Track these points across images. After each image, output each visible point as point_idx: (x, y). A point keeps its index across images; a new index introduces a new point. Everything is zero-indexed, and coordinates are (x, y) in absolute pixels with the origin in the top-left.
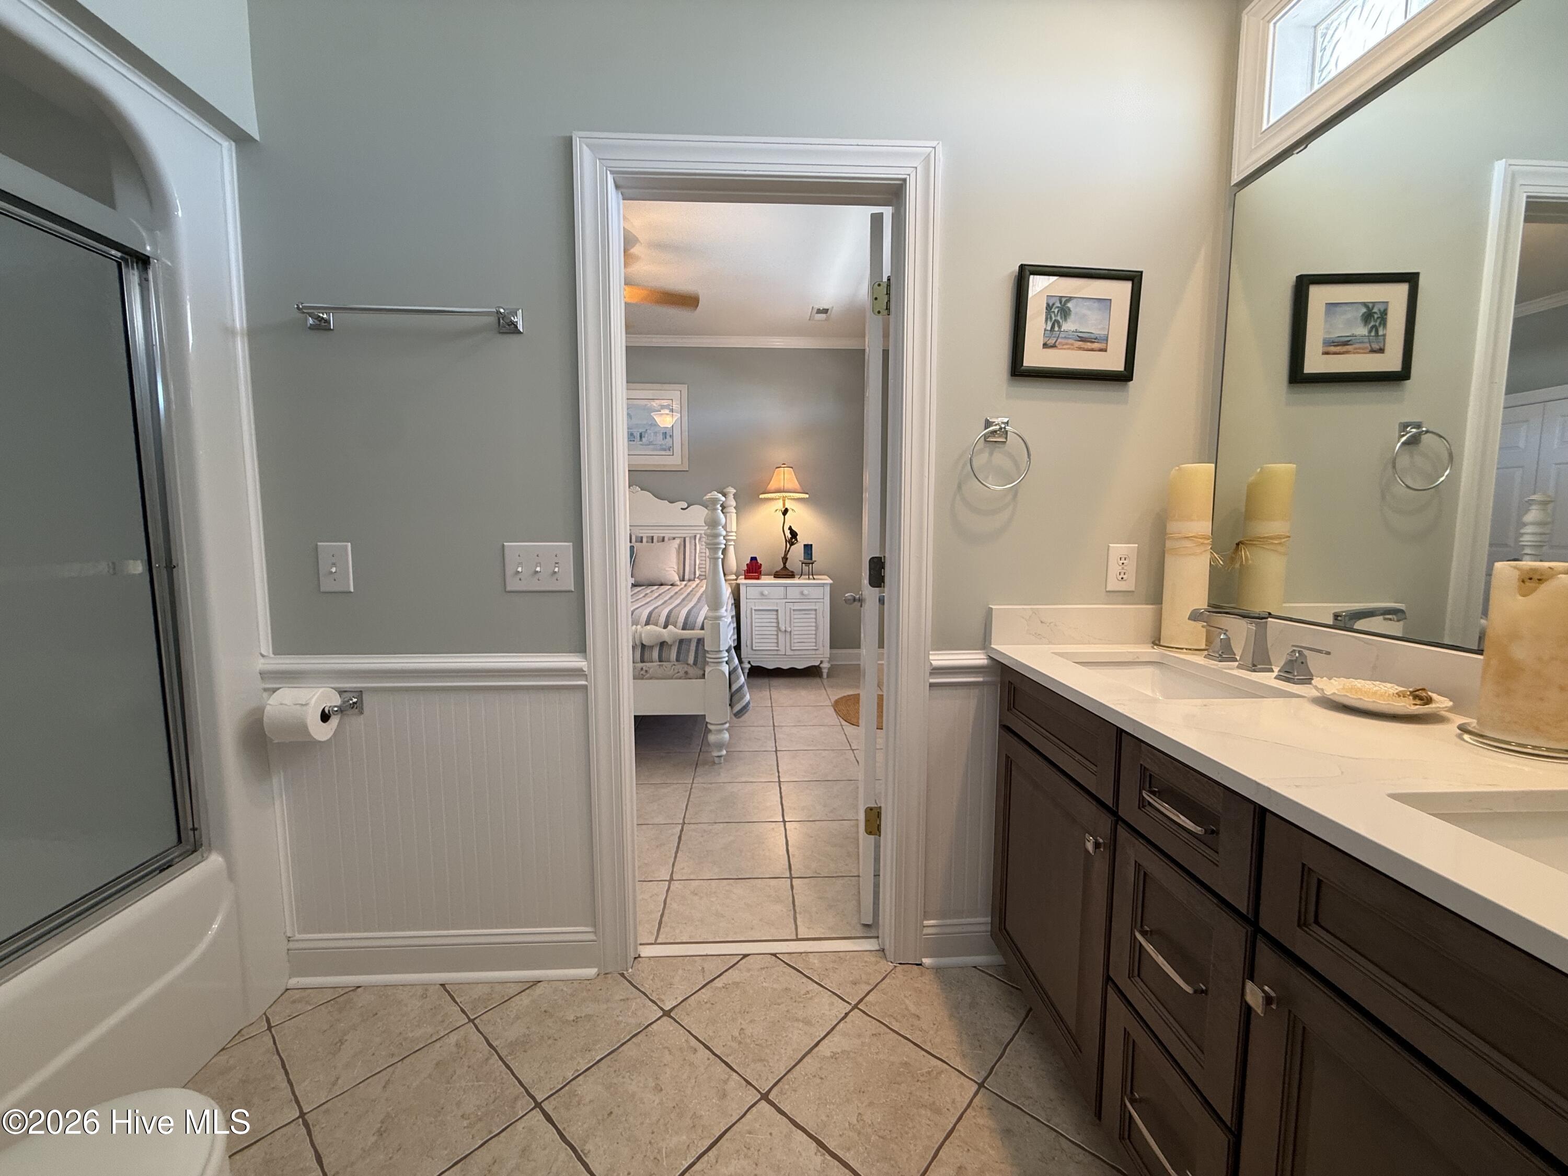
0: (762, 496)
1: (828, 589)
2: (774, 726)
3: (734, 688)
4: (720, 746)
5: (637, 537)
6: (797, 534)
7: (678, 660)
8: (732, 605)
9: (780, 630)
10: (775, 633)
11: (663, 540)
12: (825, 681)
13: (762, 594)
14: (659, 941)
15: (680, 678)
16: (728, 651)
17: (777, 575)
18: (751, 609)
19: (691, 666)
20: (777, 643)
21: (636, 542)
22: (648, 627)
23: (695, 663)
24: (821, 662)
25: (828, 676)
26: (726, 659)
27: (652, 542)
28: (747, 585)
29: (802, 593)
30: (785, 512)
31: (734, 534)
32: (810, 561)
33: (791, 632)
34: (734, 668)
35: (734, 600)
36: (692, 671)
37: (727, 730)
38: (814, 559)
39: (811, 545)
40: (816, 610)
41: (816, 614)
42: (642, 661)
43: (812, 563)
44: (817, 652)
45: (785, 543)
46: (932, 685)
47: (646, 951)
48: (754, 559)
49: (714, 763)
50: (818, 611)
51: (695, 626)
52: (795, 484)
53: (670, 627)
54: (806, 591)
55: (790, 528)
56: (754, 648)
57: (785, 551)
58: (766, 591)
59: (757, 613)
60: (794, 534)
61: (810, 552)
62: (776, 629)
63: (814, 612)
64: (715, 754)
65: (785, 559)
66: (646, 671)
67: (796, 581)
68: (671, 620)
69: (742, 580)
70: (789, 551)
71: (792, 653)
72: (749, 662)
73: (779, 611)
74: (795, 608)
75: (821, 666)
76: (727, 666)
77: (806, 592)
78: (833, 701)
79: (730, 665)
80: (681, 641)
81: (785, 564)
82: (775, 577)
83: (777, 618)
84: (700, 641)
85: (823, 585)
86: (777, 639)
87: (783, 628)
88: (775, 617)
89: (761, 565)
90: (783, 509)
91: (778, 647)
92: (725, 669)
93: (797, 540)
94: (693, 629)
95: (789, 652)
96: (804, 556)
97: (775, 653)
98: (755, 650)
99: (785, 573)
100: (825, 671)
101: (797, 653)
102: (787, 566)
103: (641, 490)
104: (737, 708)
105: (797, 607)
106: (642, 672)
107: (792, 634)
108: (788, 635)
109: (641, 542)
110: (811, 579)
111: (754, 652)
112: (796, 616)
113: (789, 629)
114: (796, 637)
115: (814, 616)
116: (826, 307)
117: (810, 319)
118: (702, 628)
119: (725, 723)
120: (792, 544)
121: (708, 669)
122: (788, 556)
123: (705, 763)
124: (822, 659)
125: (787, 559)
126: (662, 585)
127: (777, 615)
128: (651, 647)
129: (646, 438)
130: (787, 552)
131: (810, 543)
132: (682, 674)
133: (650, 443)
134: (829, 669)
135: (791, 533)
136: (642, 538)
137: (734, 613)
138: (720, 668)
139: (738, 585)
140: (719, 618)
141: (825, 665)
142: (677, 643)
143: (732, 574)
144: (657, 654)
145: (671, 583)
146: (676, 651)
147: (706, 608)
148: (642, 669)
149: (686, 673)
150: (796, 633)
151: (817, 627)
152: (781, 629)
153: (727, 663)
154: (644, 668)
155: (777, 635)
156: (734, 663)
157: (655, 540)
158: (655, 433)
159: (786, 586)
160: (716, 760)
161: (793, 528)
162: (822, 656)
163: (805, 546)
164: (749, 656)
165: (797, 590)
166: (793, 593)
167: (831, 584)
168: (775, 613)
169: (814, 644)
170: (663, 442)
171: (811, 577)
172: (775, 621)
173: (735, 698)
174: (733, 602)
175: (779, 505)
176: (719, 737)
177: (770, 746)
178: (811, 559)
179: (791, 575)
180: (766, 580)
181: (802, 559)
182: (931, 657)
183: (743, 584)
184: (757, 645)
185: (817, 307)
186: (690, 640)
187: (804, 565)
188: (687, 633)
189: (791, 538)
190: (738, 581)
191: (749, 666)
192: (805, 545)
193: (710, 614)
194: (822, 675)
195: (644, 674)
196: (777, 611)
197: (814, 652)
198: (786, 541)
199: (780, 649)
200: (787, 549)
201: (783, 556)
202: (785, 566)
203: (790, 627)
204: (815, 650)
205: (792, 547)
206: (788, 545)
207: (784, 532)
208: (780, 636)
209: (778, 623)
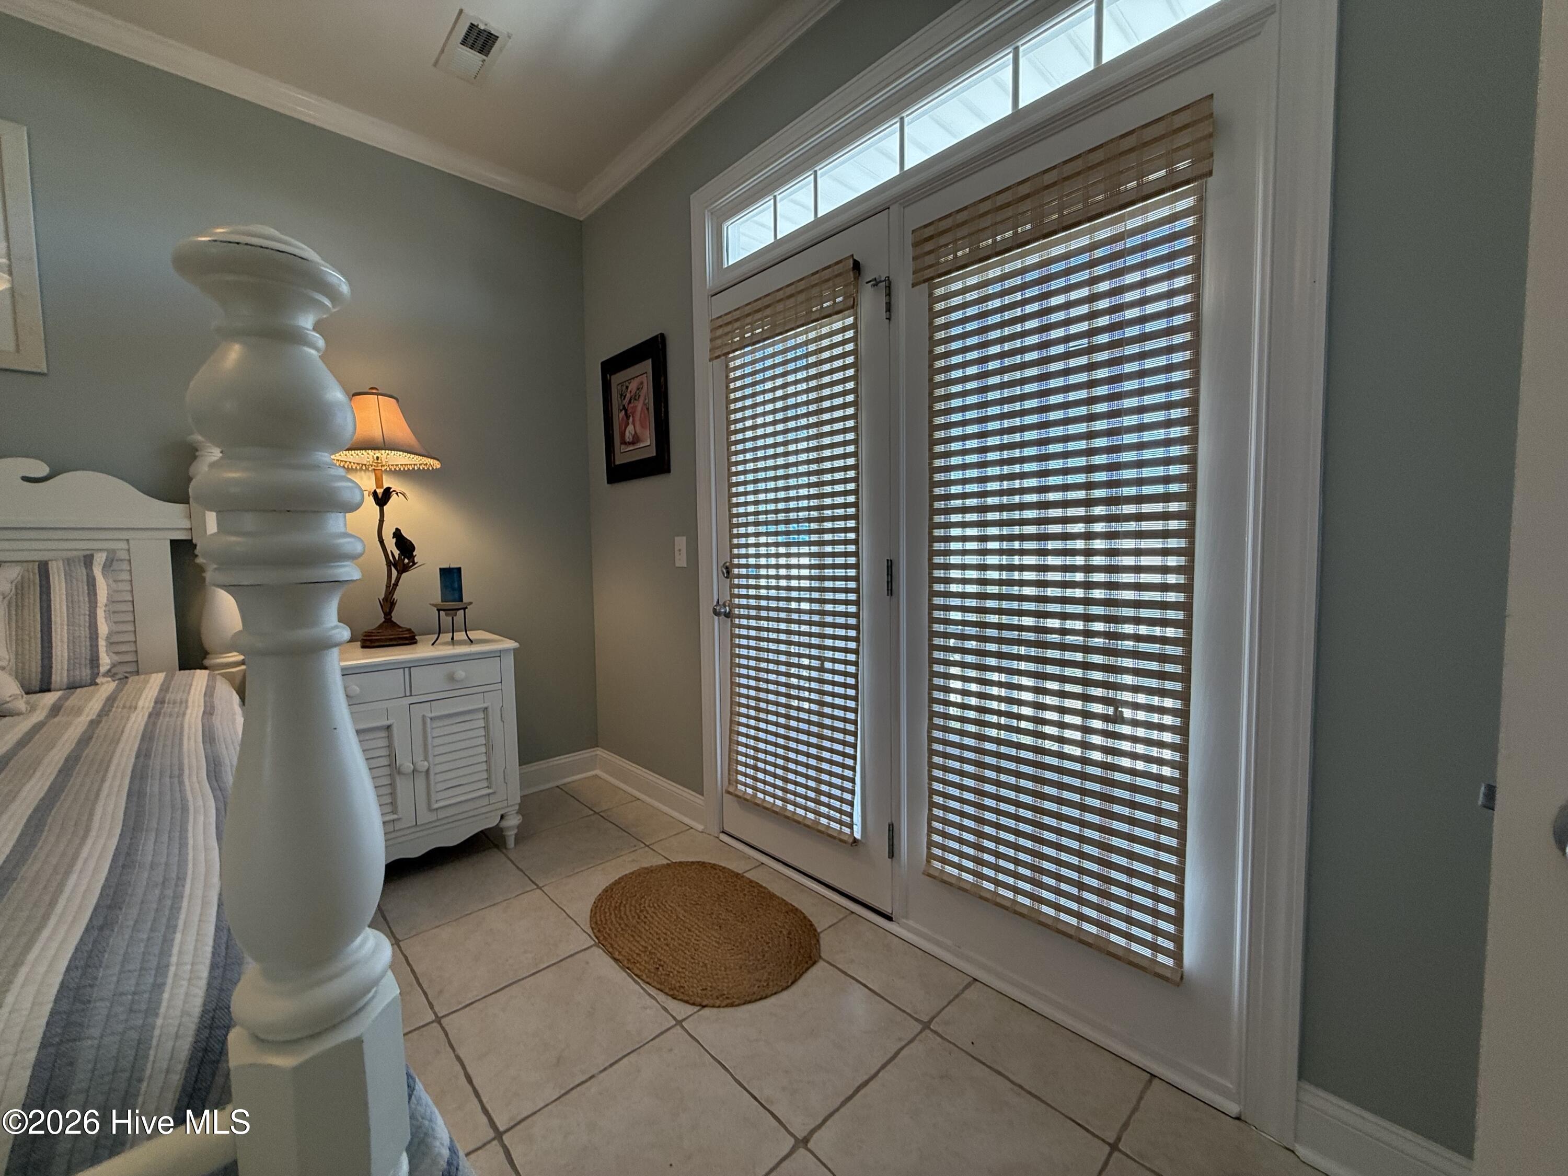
1: (509, 661)
9: (399, 773)
10: (387, 781)
17: (371, 642)
20: (394, 803)
24: (502, 818)
25: (517, 841)
29: (451, 678)
30: (383, 498)
32: (459, 605)
33: (427, 771)
38: (466, 599)
39: (459, 569)
40: (486, 710)
41: (486, 719)
43: (465, 609)
44: (491, 800)
45: (386, 568)
50: (490, 710)
52: (405, 433)
54: (460, 670)
55: (398, 534)
57: (388, 586)
58: (354, 685)
61: (456, 585)
62: (386, 771)
63: (483, 716)
65: (388, 603)
67: (423, 651)
70: (396, 584)
71: (433, 817)
73: (395, 730)
74: (434, 714)
75: (505, 824)
77: (460, 674)
81: (388, 614)
82: (363, 647)
83: (390, 746)
85: (499, 654)
86: (393, 794)
87: (408, 766)
88: (383, 743)
90: (380, 491)
91: (395, 812)
95: (422, 817)
96: (443, 594)
99: (392, 635)
100: (511, 835)
101: (442, 814)
102: (395, 617)
105: (440, 709)
107: (432, 777)
108: (421, 782)
110: (461, 643)
112: (437, 733)
113: (422, 766)
114: (440, 777)
120: (402, 569)
122: (395, 597)
124: (503, 812)
125: (392, 604)
127: (390, 738)
130: (391, 588)
131: (453, 565)
134: (519, 827)
135: (398, 545)
141: (512, 823)
143: (230, 649)
150: (439, 769)
151: (488, 746)
152: (403, 769)
155: (390, 784)
159: (408, 667)
162: (505, 803)
163: (443, 573)
165: (439, 672)
166: (426, 680)
167: (515, 650)
168: (385, 734)
169: (485, 784)
171: (462, 638)
172: (385, 752)
175: (370, 482)
178: (460, 598)
179: (408, 639)
187: (442, 612)
192: (441, 570)
196: (389, 728)
197: (485, 801)
198: (389, 564)
199: (400, 816)
200: (393, 582)
201: (382, 596)
202: (388, 620)
203: (426, 759)
204: (489, 795)
205: (404, 575)
206: (394, 573)
207: (382, 542)
208: (403, 785)
209: (392, 756)
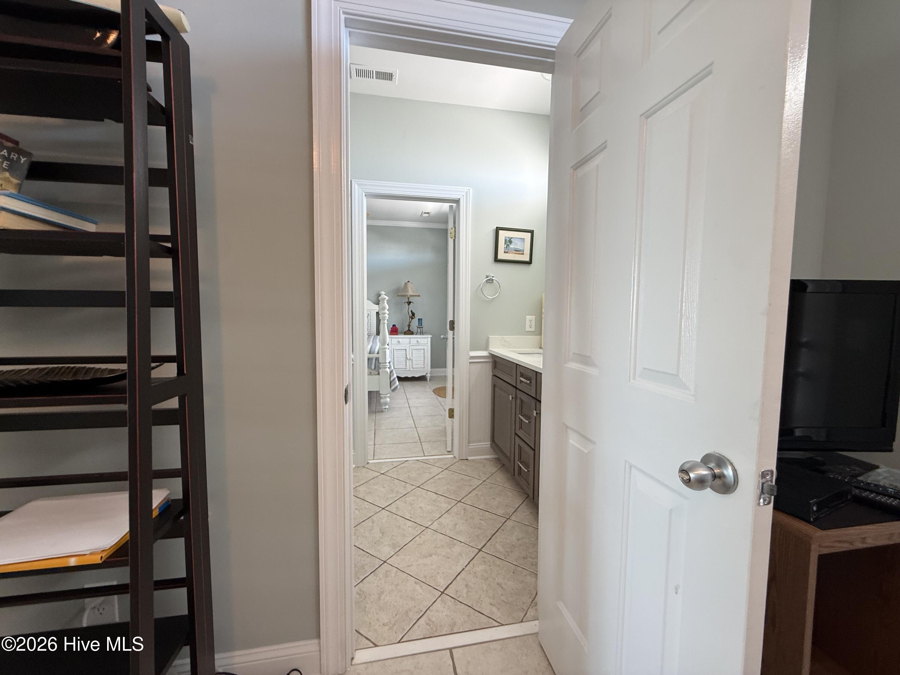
1: (430, 339)
2: (407, 399)
3: (392, 379)
4: (386, 404)
6: (415, 314)
9: (407, 359)
12: (428, 383)
13: (399, 342)
14: (375, 459)
16: (389, 363)
17: (405, 333)
18: (394, 349)
19: (373, 370)
20: (406, 365)
23: (375, 369)
24: (427, 374)
25: (430, 380)
26: (389, 366)
28: (392, 338)
29: (418, 341)
30: (409, 303)
33: (412, 360)
37: (389, 397)
40: (424, 349)
41: (424, 351)
43: (422, 328)
44: (424, 369)
46: (470, 363)
47: (370, 462)
48: (394, 325)
49: (383, 411)
55: (412, 311)
57: (409, 322)
59: (396, 351)
60: (413, 314)
61: (421, 322)
64: (384, 407)
65: (409, 326)
67: (414, 336)
70: (411, 322)
71: (412, 369)
74: (414, 348)
75: (427, 375)
76: (389, 369)
77: (419, 341)
78: (433, 389)
80: (369, 359)
81: (409, 328)
83: (406, 353)
84: (377, 359)
85: (427, 338)
86: (406, 363)
87: (409, 358)
88: (405, 352)
89: (398, 328)
92: (388, 370)
93: (414, 317)
94: (374, 354)
95: (411, 369)
97: (405, 369)
99: (409, 332)
101: (415, 369)
104: (393, 388)
108: (411, 361)
110: (422, 335)
112: (414, 352)
113: (411, 358)
114: (414, 362)
116: (428, 212)
117: (421, 216)
119: (388, 394)
120: (412, 319)
121: (380, 371)
122: (411, 324)
123: (379, 412)
125: (410, 326)
127: (406, 352)
131: (421, 318)
134: (430, 376)
138: (386, 370)
140: (385, 349)
141: (429, 375)
149: (371, 373)
150: (414, 360)
151: (424, 357)
153: (389, 368)
155: (406, 361)
159: (410, 338)
160: (384, 410)
161: (413, 311)
162: (427, 371)
163: (419, 319)
165: (415, 340)
166: (413, 342)
167: (431, 337)
169: (423, 365)
173: (392, 383)
175: (406, 300)
176: (385, 400)
177: (407, 405)
178: (422, 325)
179: (412, 333)
180: (400, 335)
181: (417, 325)
182: (470, 353)
184: (396, 366)
185: (424, 211)
186: (372, 359)
187: (418, 328)
188: (371, 356)
189: (412, 316)
193: (382, 347)
194: (427, 378)
196: (406, 349)
197: (422, 369)
198: (409, 317)
199: (407, 368)
201: (408, 324)
203: (412, 357)
205: (413, 320)
207: (408, 312)
208: (407, 361)
209: (406, 355)
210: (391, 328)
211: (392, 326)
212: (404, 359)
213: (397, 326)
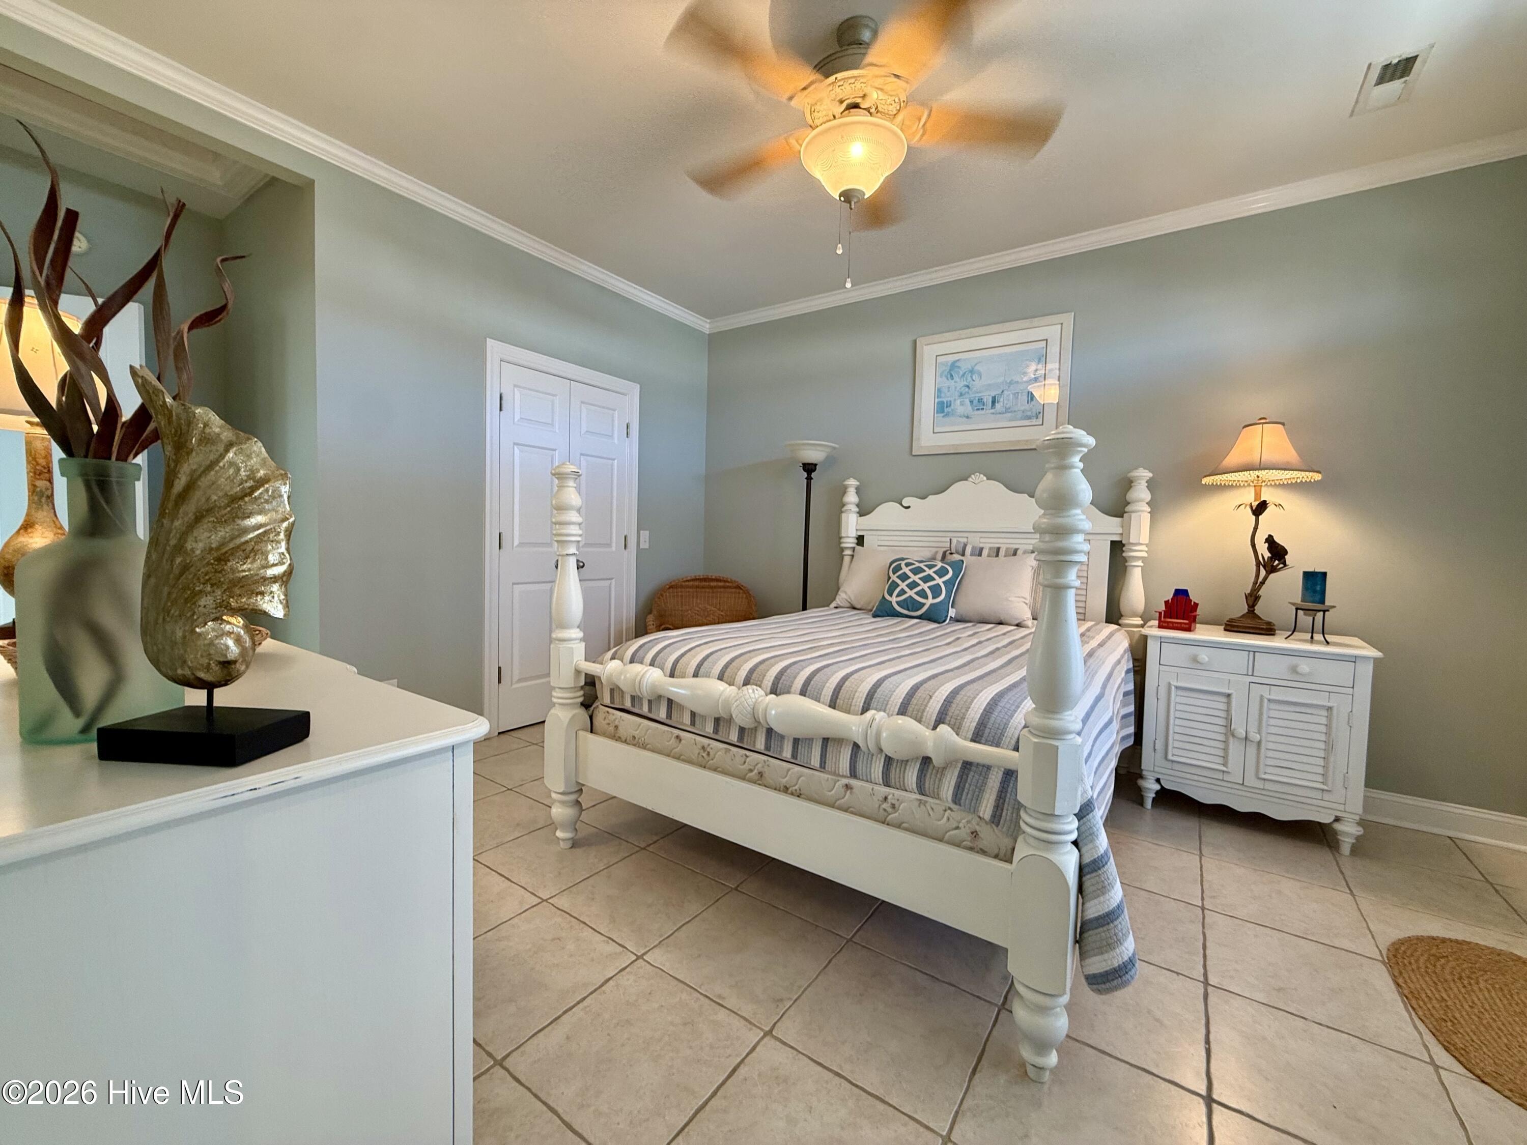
0: (1206, 481)
1: (1367, 668)
3: (1094, 910)
4: (1043, 1042)
5: (973, 548)
6: (1286, 552)
7: (956, 799)
8: (1127, 672)
9: (1233, 736)
10: (1222, 738)
11: (1015, 553)
12: (1345, 861)
13: (1195, 659)
15: (958, 845)
17: (1231, 627)
18: (1169, 685)
19: (986, 823)
20: (1225, 757)
21: (972, 555)
22: (902, 720)
23: (996, 818)
24: (1337, 819)
25: (1355, 852)
26: (1074, 836)
27: (997, 555)
28: (1162, 640)
29: (1294, 670)
30: (1260, 509)
31: (1144, 548)
32: (1319, 607)
33: (1259, 744)
34: (1094, 861)
35: (1134, 660)
36: (990, 837)
38: (1328, 602)
39: (1324, 574)
40: (1329, 709)
41: (1329, 718)
42: (887, 784)
43: (1324, 611)
44: (1326, 796)
45: (1255, 568)
48: (1181, 594)
49: (1023, 1080)
50: (1335, 711)
51: (1000, 739)
52: (1290, 454)
53: (944, 729)
54: (1304, 666)
55: (1270, 540)
56: (1170, 757)
57: (1255, 583)
58: (1204, 655)
59: (1180, 693)
60: (1278, 552)
61: (1318, 588)
62: (1222, 730)
63: (1325, 713)
64: (1029, 1057)
65: (1253, 598)
66: (893, 806)
67: (1277, 642)
68: (953, 710)
69: (1153, 630)
70: (1263, 583)
71: (1260, 785)
72: (1158, 781)
73: (1234, 698)
74: (1272, 697)
75: (1338, 826)
76: (1074, 855)
77: (1303, 668)
79: (1084, 850)
80: (967, 766)
81: (1251, 607)
82: (1225, 630)
83: (1228, 711)
84: (1010, 775)
85: (1354, 659)
86: (1226, 750)
87: (1241, 732)
88: (1223, 707)
89: (1196, 605)
90: (1255, 504)
91: (1225, 765)
92: (1069, 860)
93: (1285, 565)
94: (998, 745)
95: (1251, 781)
96: (1303, 595)
97: (1218, 773)
98: (1173, 761)
99: (1252, 624)
100: (1346, 841)
101: (1268, 786)
102: (1258, 610)
103: (988, 479)
104: (1098, 964)
105: (1277, 694)
106: (885, 806)
107: (1263, 750)
108: (1252, 750)
109: (980, 555)
110: (1319, 643)
111: (1169, 765)
112: (1272, 714)
113: (1255, 737)
114: (1270, 754)
115: (1324, 721)
118: (1016, 749)
119: (1063, 993)
120: (1272, 570)
121: (1021, 850)
122: (1261, 593)
124: (1339, 814)
125: (1257, 598)
126: (1001, 623)
127: (1229, 704)
128: (905, 762)
129: (1001, 404)
130: (1258, 585)
131: (1319, 569)
132: (963, 833)
133: (1007, 410)
134: (1358, 838)
135: (1270, 549)
136: (981, 549)
137: (1131, 687)
138: (1053, 857)
139: (1145, 638)
140: (1057, 734)
141: (1349, 830)
142: (960, 765)
143: (1135, 615)
144: (915, 779)
145: (1016, 622)
146: (953, 783)
147: (1028, 705)
148: (886, 798)
149: (973, 836)
150: (1271, 746)
151: (1329, 746)
152: (1236, 733)
153: (1075, 843)
154: (890, 797)
155: (1226, 742)
156: (1096, 847)
157: (1002, 553)
158: (1016, 395)
159: (1253, 651)
160: (1031, 1072)
161: (1277, 540)
162: (1341, 807)
163: (1308, 576)
164: (1156, 769)
165: (1282, 661)
166: (1267, 666)
167: (1376, 660)
168: (1224, 700)
169: (1320, 779)
170: (1027, 407)
171: (1318, 637)
172: (1223, 714)
173: (1092, 937)
174: (1131, 666)
175: (1249, 497)
178: (1322, 602)
179: (1268, 630)
180: (1202, 633)
181: (1298, 600)
183: (1155, 637)
184: (1176, 752)
186: (986, 767)
187: (1300, 613)
188: (982, 751)
189: (1271, 559)
190: (1145, 631)
191: (1158, 787)
192: (1306, 573)
193: (1036, 720)
195: (890, 810)
196: (1228, 696)
197: (1318, 795)
198: (1258, 564)
199: (1229, 770)
200: (1260, 579)
201: (1248, 591)
202: (1252, 611)
203: (1259, 732)
204: (1323, 790)
205: (1272, 575)
206: (1263, 572)
207: (1253, 545)
208: (1234, 746)
209: (1229, 720)
210: (1166, 602)
211: (1170, 596)
212: (1218, 731)
213: (1194, 597)
